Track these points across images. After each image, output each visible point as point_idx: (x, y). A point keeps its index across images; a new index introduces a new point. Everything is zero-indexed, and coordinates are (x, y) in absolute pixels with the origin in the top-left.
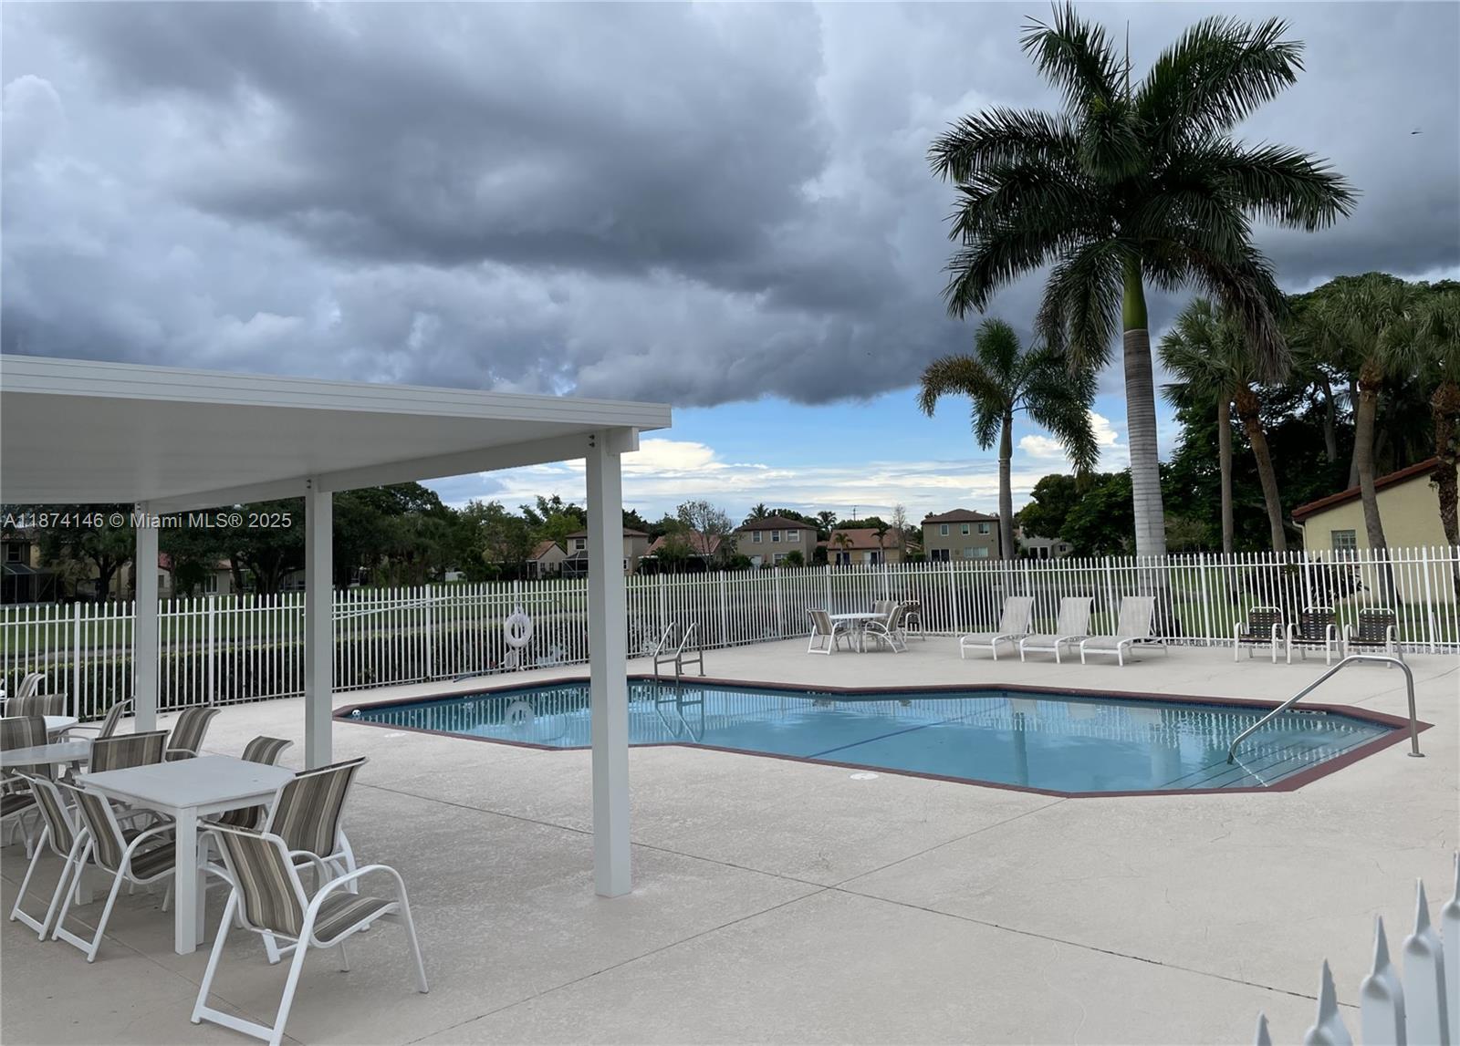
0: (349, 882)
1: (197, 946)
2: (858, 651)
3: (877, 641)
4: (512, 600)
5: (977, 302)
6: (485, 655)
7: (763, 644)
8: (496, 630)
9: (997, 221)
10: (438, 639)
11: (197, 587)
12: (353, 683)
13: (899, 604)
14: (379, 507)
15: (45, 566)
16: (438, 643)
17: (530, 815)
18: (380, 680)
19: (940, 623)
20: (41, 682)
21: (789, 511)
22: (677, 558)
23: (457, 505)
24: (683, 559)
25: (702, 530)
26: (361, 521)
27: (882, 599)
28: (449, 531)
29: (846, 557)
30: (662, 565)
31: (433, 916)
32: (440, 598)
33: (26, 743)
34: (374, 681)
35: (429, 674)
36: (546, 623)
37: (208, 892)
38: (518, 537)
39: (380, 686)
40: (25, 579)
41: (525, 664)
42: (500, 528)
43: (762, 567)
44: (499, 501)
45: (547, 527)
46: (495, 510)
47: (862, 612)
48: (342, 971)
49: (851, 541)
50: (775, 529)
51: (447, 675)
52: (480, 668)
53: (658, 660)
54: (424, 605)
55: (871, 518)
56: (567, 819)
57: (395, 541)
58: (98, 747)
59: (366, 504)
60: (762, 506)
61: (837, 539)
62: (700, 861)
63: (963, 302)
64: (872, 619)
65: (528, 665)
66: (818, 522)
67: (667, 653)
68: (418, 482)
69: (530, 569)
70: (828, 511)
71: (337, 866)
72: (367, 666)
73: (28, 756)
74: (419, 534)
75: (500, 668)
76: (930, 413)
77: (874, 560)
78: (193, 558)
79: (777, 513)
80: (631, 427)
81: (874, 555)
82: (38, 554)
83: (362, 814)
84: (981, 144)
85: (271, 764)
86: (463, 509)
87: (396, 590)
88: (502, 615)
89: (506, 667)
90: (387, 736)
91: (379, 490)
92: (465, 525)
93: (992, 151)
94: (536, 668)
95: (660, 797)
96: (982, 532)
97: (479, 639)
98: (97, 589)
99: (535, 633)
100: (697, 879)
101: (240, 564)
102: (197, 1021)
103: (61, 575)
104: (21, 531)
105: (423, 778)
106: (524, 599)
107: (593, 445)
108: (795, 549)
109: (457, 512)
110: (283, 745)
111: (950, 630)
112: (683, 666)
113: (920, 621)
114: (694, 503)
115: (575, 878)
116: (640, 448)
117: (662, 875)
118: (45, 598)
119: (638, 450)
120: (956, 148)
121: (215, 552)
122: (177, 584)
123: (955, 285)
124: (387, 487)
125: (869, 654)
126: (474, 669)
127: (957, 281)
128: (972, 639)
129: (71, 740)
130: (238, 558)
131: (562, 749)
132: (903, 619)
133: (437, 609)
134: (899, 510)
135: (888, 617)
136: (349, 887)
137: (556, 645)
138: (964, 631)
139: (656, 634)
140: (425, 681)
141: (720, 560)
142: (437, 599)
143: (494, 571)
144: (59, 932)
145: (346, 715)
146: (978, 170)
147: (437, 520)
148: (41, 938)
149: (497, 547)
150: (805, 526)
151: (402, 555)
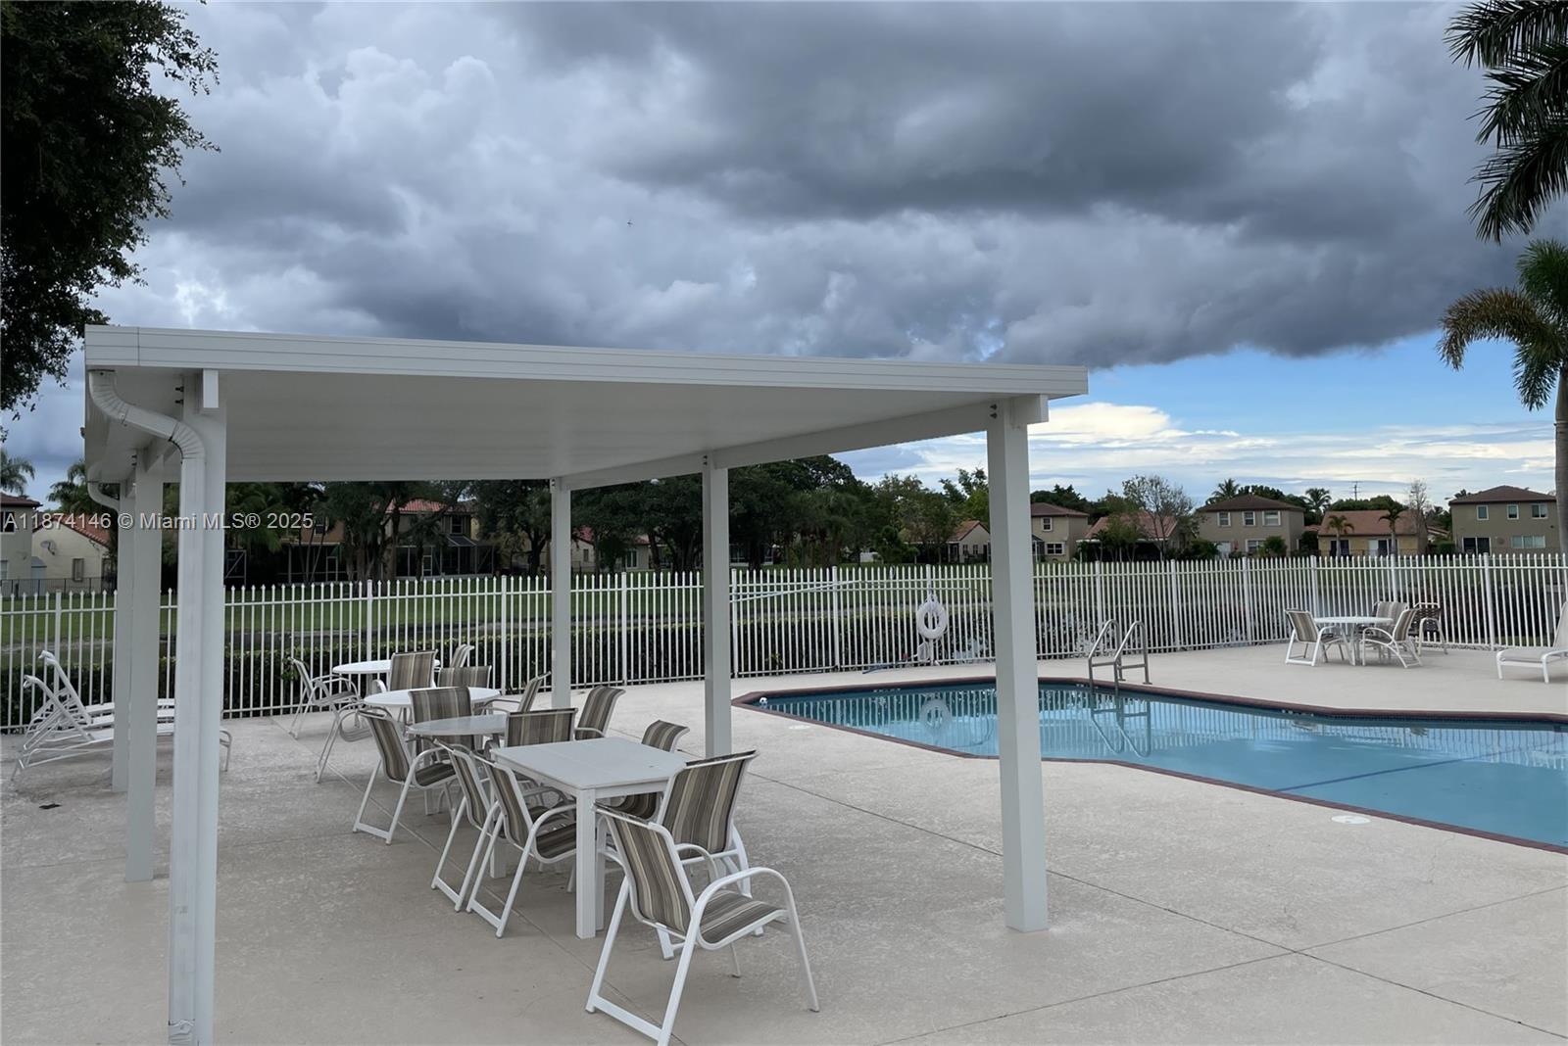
0: (742, 880)
1: (597, 931)
2: (1354, 663)
3: (1380, 652)
4: (925, 586)
5: (1519, 218)
6: (897, 645)
7: (1228, 649)
8: (908, 619)
9: (1546, 113)
10: (846, 626)
11: (618, 562)
12: (760, 668)
13: (1411, 606)
14: (790, 481)
15: (483, 538)
16: (846, 630)
17: (939, 829)
18: (787, 667)
19: (1470, 631)
20: (473, 653)
21: (1267, 488)
22: (1124, 544)
23: (872, 480)
24: (1130, 545)
25: (1154, 510)
26: (772, 496)
27: (1387, 600)
28: (863, 508)
29: (1344, 545)
30: (1105, 551)
31: (829, 929)
32: (848, 582)
33: (453, 714)
34: (781, 668)
35: (837, 663)
36: (962, 613)
37: (607, 876)
38: (937, 515)
39: (787, 673)
40: (467, 551)
41: (940, 658)
42: (917, 505)
43: (1231, 556)
44: (916, 476)
45: (970, 505)
46: (912, 485)
47: (1360, 615)
48: (734, 976)
49: (1349, 525)
50: (1249, 510)
51: (857, 665)
52: (891, 660)
53: (1093, 662)
54: (831, 588)
55: (1379, 497)
56: (978, 836)
57: (807, 519)
58: (513, 719)
59: (778, 479)
60: (1230, 482)
61: (1331, 523)
62: (1132, 902)
63: (1499, 220)
64: (1372, 624)
65: (944, 660)
66: (1307, 501)
67: (1106, 654)
68: (831, 455)
69: (951, 552)
70: (1319, 488)
71: (730, 863)
72: (773, 652)
73: (455, 726)
74: (832, 511)
75: (913, 662)
76: (1456, 365)
77: (1383, 550)
78: (614, 532)
79: (1250, 491)
80: (1039, 394)
81: (1382, 544)
82: (477, 526)
83: (762, 810)
84: (1521, 15)
85: (668, 750)
86: (878, 484)
87: (808, 571)
88: (913, 602)
89: (920, 660)
90: (791, 728)
91: (790, 463)
92: (879, 502)
93: (1538, 24)
94: (953, 663)
95: (1088, 822)
96: (1538, 516)
97: (890, 628)
98: (529, 562)
99: (951, 624)
100: (1127, 923)
101: (657, 539)
102: (591, 1010)
103: (498, 548)
104: (462, 504)
105: (824, 776)
106: (937, 586)
107: (994, 416)
108: (1275, 534)
109: (871, 487)
110: (680, 731)
111: (1483, 642)
112: (1123, 671)
113: (1440, 630)
114: (1143, 479)
115: (984, 905)
116: (1050, 419)
117: (1085, 913)
118: (484, 570)
119: (1047, 421)
120: (1485, 23)
121: (633, 527)
122: (600, 559)
123: (1487, 199)
124: (799, 460)
125: (1369, 668)
126: (885, 661)
127: (1490, 194)
128: (1513, 655)
129: (495, 712)
130: (655, 534)
131: (977, 757)
132: (1415, 626)
133: (845, 593)
134: (1416, 488)
135: (1395, 622)
136: (742, 886)
137: (975, 638)
138: (1504, 643)
139: (1092, 632)
140: (833, 670)
141: (1178, 546)
142: (844, 583)
143: (911, 552)
144: (473, 904)
145: (752, 702)
146: (1517, 51)
147: (850, 496)
148: (457, 908)
149: (915, 526)
150: (1289, 506)
151: (814, 533)
